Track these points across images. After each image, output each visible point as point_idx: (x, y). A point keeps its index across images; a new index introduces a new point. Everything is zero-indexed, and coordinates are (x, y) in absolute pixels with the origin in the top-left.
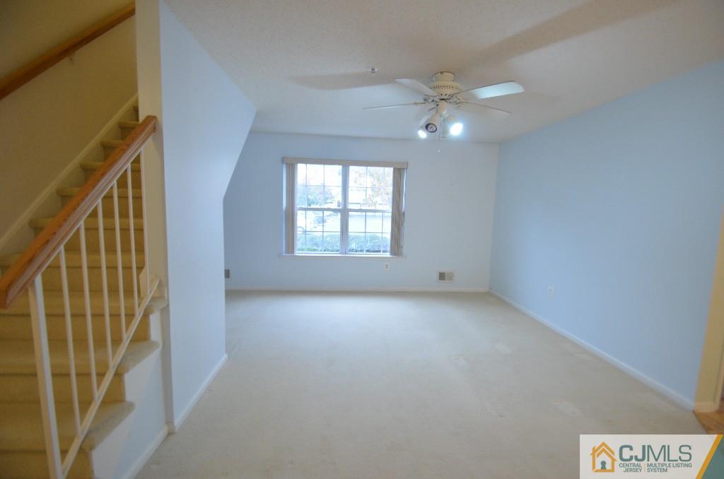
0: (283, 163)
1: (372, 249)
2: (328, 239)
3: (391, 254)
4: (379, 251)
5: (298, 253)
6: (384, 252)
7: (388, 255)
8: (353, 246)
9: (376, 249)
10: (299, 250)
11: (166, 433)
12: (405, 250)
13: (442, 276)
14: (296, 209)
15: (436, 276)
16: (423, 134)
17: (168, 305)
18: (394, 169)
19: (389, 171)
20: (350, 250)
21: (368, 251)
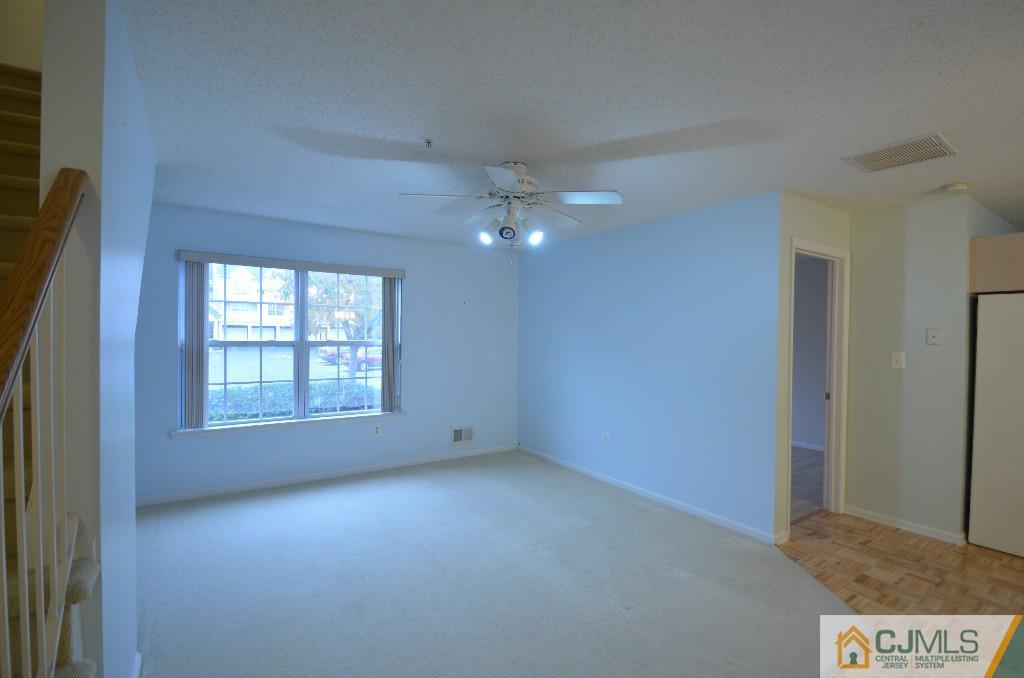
0: (179, 260)
1: (351, 406)
3: (383, 410)
4: (363, 407)
5: (211, 425)
6: (370, 407)
7: (377, 412)
8: (317, 402)
9: (356, 405)
10: (212, 421)
13: (458, 435)
14: (205, 345)
15: (450, 435)
16: (486, 239)
18: (384, 279)
19: (376, 282)
20: (312, 411)
21: (344, 409)
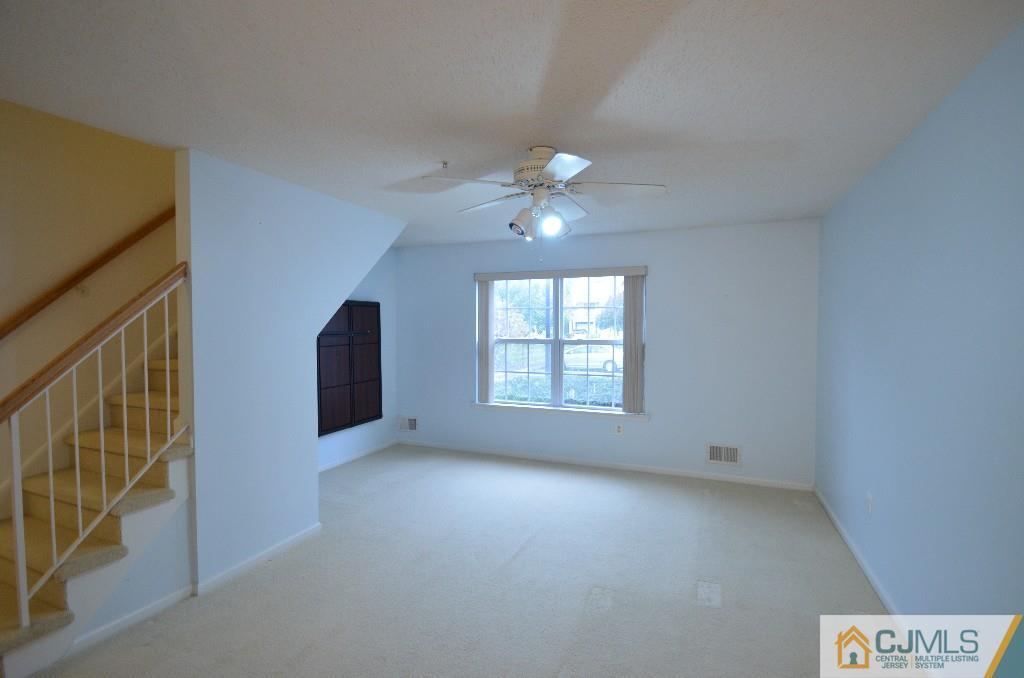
0: (475, 281)
1: (597, 402)
2: (537, 384)
3: (624, 410)
4: (610, 405)
5: (494, 401)
7: (620, 411)
8: (572, 394)
9: (606, 402)
10: (497, 397)
11: (189, 594)
12: (648, 405)
13: (715, 453)
14: (491, 343)
15: (705, 452)
17: (194, 454)
18: (626, 279)
19: (618, 282)
20: (566, 402)
21: (591, 403)
